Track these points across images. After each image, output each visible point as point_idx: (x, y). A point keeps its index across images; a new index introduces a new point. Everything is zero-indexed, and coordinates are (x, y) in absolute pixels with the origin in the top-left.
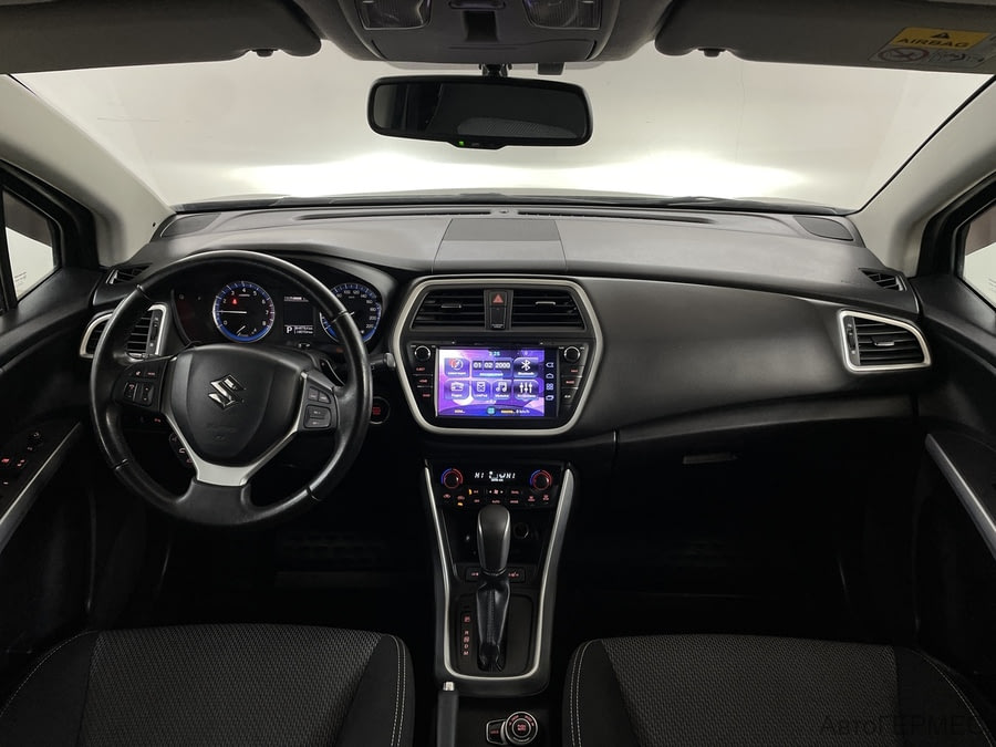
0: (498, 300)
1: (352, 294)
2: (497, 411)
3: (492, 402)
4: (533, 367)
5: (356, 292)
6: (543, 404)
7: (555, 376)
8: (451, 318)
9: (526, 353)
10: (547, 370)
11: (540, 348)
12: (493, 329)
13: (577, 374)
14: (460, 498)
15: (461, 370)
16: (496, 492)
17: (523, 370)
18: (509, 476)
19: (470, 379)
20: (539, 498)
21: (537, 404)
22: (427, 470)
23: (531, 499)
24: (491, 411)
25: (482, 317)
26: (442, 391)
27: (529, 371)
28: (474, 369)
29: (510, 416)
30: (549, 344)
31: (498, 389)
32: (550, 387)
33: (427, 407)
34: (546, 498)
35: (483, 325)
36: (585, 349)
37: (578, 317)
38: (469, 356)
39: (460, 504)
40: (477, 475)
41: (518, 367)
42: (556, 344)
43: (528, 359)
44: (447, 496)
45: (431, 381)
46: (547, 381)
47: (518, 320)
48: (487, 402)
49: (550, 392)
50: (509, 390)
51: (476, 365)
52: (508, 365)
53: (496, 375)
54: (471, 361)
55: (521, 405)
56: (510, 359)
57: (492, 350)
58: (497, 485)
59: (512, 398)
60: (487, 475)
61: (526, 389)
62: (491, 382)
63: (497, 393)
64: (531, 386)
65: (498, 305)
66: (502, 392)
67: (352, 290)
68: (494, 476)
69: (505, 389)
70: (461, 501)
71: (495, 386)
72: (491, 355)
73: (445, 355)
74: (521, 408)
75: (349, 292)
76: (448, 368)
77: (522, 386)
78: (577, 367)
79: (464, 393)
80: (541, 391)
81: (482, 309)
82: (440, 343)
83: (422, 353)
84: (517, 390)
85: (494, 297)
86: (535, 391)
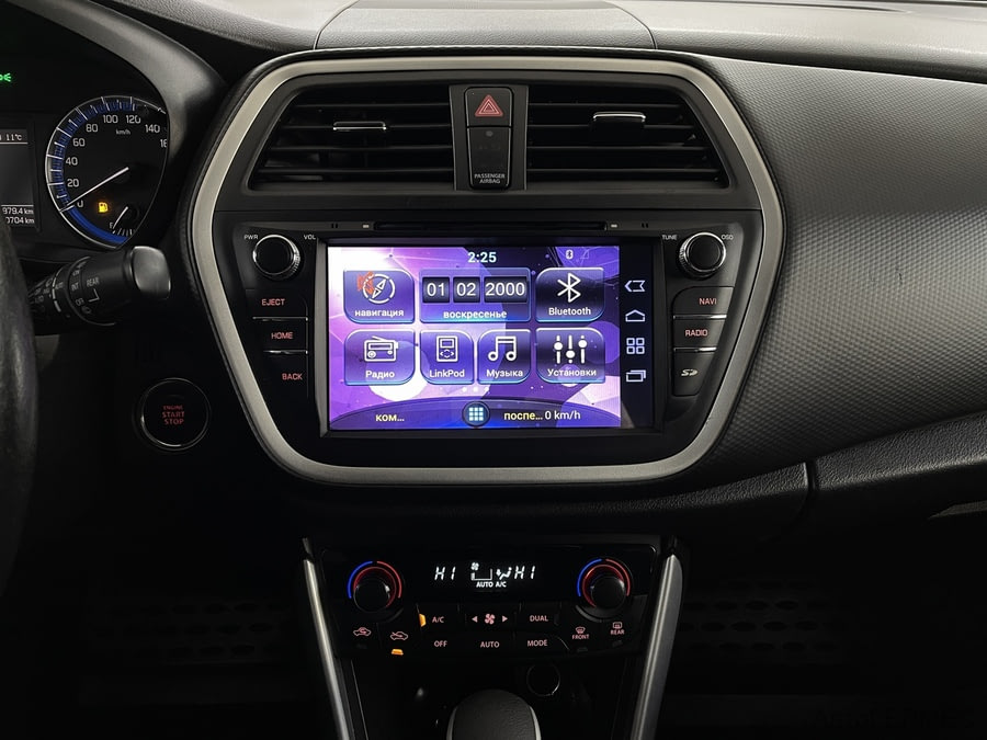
0: (489, 108)
1: (123, 124)
2: (490, 414)
3: (478, 390)
4: (590, 293)
5: (132, 120)
6: (617, 393)
7: (650, 316)
8: (360, 159)
9: (569, 254)
10: (629, 301)
11: (607, 240)
12: (478, 186)
13: (710, 309)
14: (397, 636)
15: (390, 306)
16: (490, 619)
17: (562, 302)
18: (520, 572)
19: (417, 328)
20: (599, 631)
21: (601, 395)
22: (310, 567)
23: (580, 633)
24: (476, 415)
25: (446, 158)
26: (337, 362)
27: (578, 304)
28: (426, 300)
29: (527, 428)
30: (634, 227)
31: (494, 355)
32: (636, 346)
33: (295, 408)
34: (618, 629)
35: (448, 178)
36: (736, 238)
37: (711, 153)
38: (410, 263)
39: (397, 652)
40: (440, 573)
41: (548, 295)
42: (654, 228)
43: (574, 269)
44: (363, 631)
45: (305, 334)
46: (627, 331)
47: (543, 165)
48: (465, 391)
49: (636, 361)
50: (524, 357)
51: (433, 290)
52: (519, 289)
53: (487, 315)
54: (418, 280)
55: (559, 398)
56: (526, 271)
57: (476, 247)
58: (492, 599)
59: (533, 379)
60: (464, 571)
61: (570, 354)
62: (475, 335)
63: (492, 365)
64: (583, 344)
65: (489, 123)
66: (504, 363)
67: (122, 114)
68: (482, 573)
69: (512, 355)
70: (398, 644)
71: (486, 346)
72: (472, 262)
73: (344, 262)
74: (560, 404)
75: (112, 119)
76: (353, 299)
77: (558, 346)
78: (713, 291)
79: (401, 364)
80: (612, 355)
81: (445, 136)
82: (325, 227)
83: (274, 255)
84: (546, 356)
85: (478, 104)
86: (595, 359)
